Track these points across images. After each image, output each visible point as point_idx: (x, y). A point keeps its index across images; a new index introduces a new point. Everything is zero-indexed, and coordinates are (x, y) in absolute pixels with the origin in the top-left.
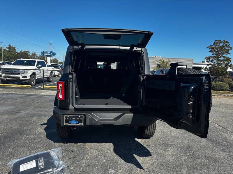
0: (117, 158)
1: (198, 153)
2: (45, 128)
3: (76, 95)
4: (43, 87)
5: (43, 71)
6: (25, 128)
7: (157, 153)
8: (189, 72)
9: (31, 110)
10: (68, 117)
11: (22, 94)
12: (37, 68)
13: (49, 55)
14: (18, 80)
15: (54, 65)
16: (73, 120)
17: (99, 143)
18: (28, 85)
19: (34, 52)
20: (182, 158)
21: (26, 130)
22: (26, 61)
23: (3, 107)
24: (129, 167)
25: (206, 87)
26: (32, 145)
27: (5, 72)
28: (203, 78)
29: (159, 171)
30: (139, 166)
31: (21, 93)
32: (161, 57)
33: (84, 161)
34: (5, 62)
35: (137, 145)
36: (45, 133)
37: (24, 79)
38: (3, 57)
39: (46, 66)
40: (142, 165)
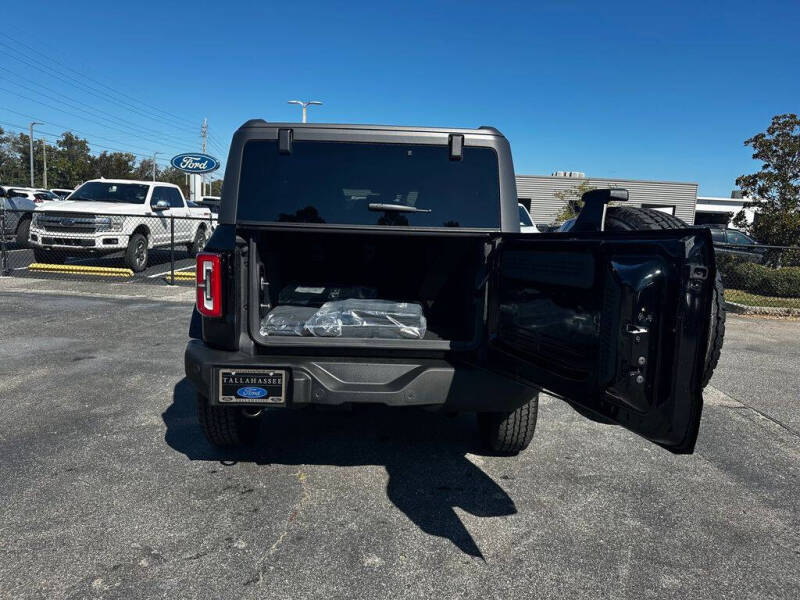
0: (398, 516)
1: (680, 511)
2: (164, 411)
3: (262, 300)
4: (172, 275)
5: (172, 222)
6: (98, 410)
7: (535, 505)
8: (645, 223)
9: (125, 353)
10: (233, 373)
11: (101, 299)
12: (154, 210)
13: (198, 168)
14: (88, 250)
15: (212, 203)
16: (250, 385)
17: (341, 465)
18: (121, 270)
19: (147, 159)
20: (621, 523)
21: (101, 416)
22: (115, 188)
23: (36, 339)
24: (434, 547)
25: (696, 276)
26: (118, 466)
27: (47, 224)
28: (687, 243)
29: (537, 565)
30: (467, 545)
31: (98, 295)
32: (583, 175)
33: (286, 524)
34: (51, 190)
35: (470, 475)
36: (162, 429)
37: (107, 246)
38: (45, 174)
39: (183, 206)
40: (478, 543)
